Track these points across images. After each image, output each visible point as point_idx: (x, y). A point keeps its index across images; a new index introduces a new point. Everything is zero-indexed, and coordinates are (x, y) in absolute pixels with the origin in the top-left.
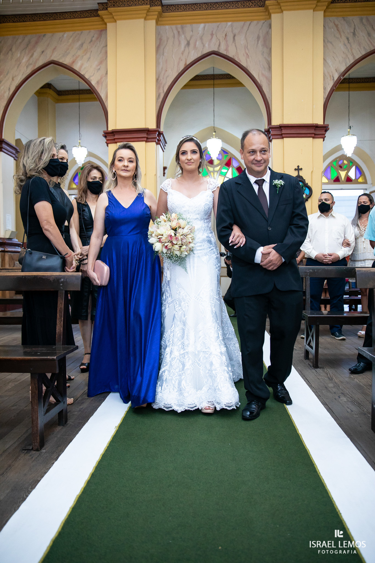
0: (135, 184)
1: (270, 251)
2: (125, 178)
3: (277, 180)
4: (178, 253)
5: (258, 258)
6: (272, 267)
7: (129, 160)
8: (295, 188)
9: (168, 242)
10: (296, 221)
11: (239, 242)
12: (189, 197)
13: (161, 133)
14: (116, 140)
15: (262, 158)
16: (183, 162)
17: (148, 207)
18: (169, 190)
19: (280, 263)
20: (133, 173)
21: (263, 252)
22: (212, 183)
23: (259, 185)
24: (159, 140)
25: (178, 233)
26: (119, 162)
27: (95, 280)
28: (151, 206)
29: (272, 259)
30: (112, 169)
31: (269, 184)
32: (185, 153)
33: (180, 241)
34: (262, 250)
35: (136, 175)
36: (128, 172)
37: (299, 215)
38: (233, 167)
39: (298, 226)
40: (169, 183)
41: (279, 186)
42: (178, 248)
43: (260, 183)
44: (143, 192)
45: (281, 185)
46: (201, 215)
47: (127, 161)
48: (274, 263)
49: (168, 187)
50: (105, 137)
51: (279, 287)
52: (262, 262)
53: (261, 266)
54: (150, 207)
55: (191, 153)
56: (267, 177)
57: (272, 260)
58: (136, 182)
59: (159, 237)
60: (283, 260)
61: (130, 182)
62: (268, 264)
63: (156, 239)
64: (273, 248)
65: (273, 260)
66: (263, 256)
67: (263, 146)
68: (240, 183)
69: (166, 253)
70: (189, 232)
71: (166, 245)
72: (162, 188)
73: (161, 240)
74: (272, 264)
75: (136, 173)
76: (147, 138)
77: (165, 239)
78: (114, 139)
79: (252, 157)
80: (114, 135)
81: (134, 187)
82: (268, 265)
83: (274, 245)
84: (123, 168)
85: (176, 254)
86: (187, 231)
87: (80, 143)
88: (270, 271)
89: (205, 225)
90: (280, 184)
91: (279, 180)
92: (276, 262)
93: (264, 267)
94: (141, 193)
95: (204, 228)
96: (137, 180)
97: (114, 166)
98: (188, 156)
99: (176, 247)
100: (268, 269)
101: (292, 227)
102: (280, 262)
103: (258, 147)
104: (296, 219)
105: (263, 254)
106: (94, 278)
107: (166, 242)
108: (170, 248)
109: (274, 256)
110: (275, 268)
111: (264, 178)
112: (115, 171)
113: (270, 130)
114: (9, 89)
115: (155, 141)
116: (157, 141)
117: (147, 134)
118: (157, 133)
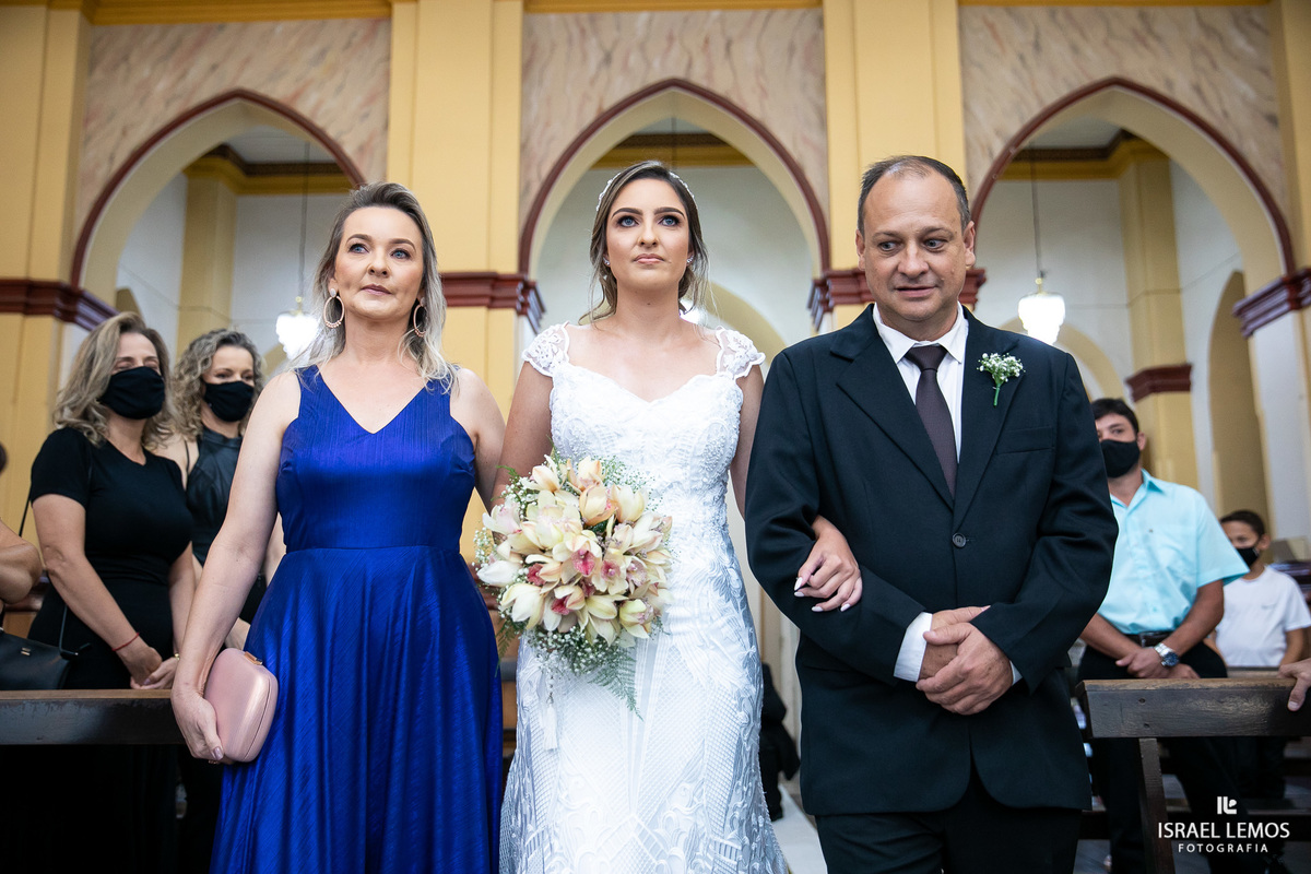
0: (417, 346)
1: (962, 634)
2: (374, 322)
3: (995, 356)
4: (607, 632)
5: (911, 658)
6: (969, 699)
7: (393, 249)
8: (1064, 390)
9: (570, 583)
10: (1068, 518)
11: (835, 593)
12: (646, 394)
13: (529, 284)
15: (925, 267)
16: (621, 255)
17: (466, 437)
18: (560, 370)
19: (1002, 686)
20: (409, 301)
21: (934, 636)
22: (733, 346)
23: (922, 369)
24: (525, 305)
25: (612, 543)
26: (351, 255)
27: (202, 735)
28: (481, 433)
29: (968, 667)
30: (327, 286)
31: (963, 366)
32: (632, 218)
33: (620, 579)
34: (928, 629)
35: (421, 309)
36: (386, 296)
37: (1078, 497)
39: (1078, 539)
40: (561, 339)
41: (1002, 378)
42: (610, 613)
43: (928, 359)
44: (448, 375)
45: (1012, 377)
46: (694, 471)
47: (387, 249)
48: (979, 687)
49: (555, 354)
51: (995, 789)
52: (924, 675)
53: (922, 693)
54: (477, 436)
55: (655, 221)
56: (955, 340)
57: (967, 674)
58: (423, 340)
59: (529, 560)
60: (1016, 676)
61: (398, 336)
62: (951, 687)
63: (517, 567)
64: (975, 622)
65: (976, 672)
66: (933, 651)
67: (929, 221)
68: (850, 355)
69: (556, 632)
70: (655, 538)
71: (559, 594)
72: (531, 360)
73: (542, 571)
74: (969, 689)
75: (422, 301)
76: (492, 299)
77: (559, 571)
79: (889, 263)
81: (411, 358)
82: (950, 693)
83: (975, 611)
84: (368, 280)
85: (599, 638)
86: (649, 536)
87: (300, 304)
88: (956, 716)
89: (705, 513)
90: (1005, 373)
91: (1003, 354)
92: (987, 682)
93: (933, 698)
94: (440, 378)
95: (703, 525)
96: (428, 330)
97: (333, 276)
98: (644, 230)
99: (603, 606)
100: (948, 708)
101: (1054, 541)
102: (1002, 681)
103: (912, 225)
104: (1066, 511)
105: (931, 645)
106: (201, 722)
107: (560, 584)
108: (577, 608)
109: (978, 655)
110: (981, 706)
111: (944, 341)
112: (338, 294)
113: (829, 282)
114: (112, 158)
115: (514, 307)
116: (519, 306)
117: (493, 287)
118: (520, 286)
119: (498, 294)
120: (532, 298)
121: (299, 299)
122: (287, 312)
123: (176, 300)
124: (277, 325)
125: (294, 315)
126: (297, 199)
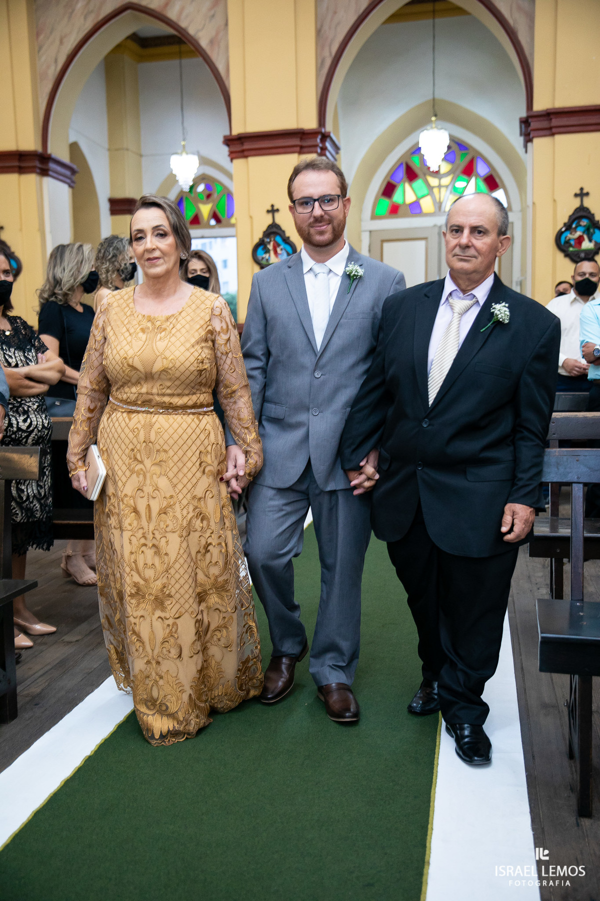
13: (326, 135)
14: (246, 153)
24: (324, 149)
38: (478, 175)
50: (228, 145)
76: (301, 147)
78: (243, 151)
80: (242, 144)
87: (184, 146)
113: (530, 120)
114: (56, 61)
115: (316, 152)
116: (319, 151)
117: (301, 139)
118: (319, 137)
119: (305, 144)
120: (328, 145)
121: (183, 143)
122: (176, 153)
123: (106, 146)
124: (171, 163)
125: (181, 154)
126: (175, 62)
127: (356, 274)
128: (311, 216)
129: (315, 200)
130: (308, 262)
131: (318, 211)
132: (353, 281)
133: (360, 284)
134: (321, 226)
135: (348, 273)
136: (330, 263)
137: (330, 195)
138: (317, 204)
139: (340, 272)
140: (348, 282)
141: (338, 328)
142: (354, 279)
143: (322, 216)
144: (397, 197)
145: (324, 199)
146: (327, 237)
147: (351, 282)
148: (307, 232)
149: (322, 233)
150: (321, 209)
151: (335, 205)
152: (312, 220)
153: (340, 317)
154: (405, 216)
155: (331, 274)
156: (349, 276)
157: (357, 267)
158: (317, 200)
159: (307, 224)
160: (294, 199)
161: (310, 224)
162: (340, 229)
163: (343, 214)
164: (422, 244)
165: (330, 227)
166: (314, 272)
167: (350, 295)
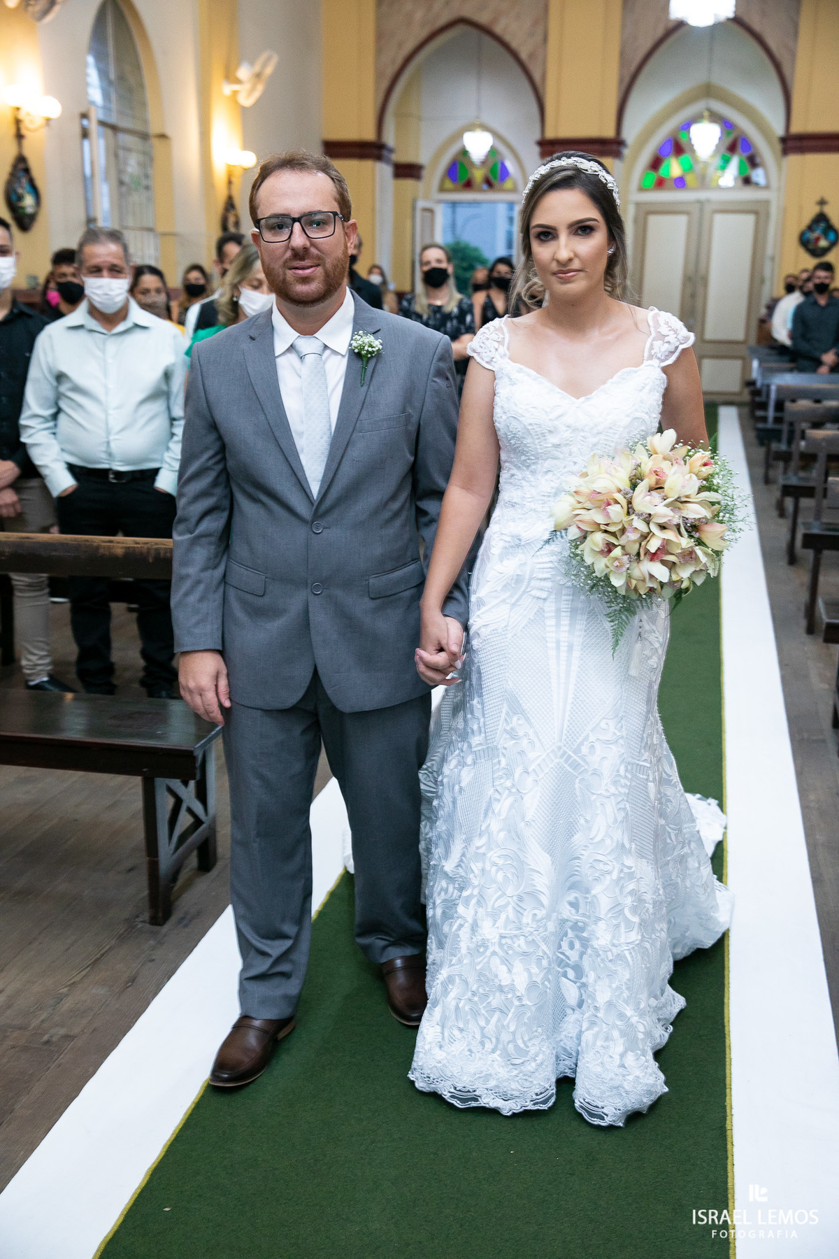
12: (575, 391)
18: (502, 365)
49: (496, 349)
55: (571, 233)
72: (475, 355)
98: (560, 247)
127: (370, 349)
128: (287, 247)
129: (294, 220)
130: (284, 333)
131: (298, 240)
132: (367, 362)
133: (379, 366)
134: (303, 268)
135: (356, 351)
136: (323, 335)
137: (320, 212)
138: (297, 225)
139: (343, 348)
140: (359, 364)
141: (349, 448)
142: (369, 359)
143: (306, 249)
144: (663, 171)
145: (309, 220)
146: (314, 287)
147: (364, 364)
148: (281, 278)
149: (305, 280)
150: (305, 236)
151: (330, 230)
152: (289, 254)
153: (351, 429)
154: (670, 189)
155: (328, 352)
156: (359, 355)
157: (370, 339)
158: (299, 220)
159: (281, 262)
160: (260, 217)
161: (286, 262)
162: (336, 273)
163: (343, 248)
164: (682, 220)
165: (320, 269)
166: (298, 352)
167: (365, 388)
